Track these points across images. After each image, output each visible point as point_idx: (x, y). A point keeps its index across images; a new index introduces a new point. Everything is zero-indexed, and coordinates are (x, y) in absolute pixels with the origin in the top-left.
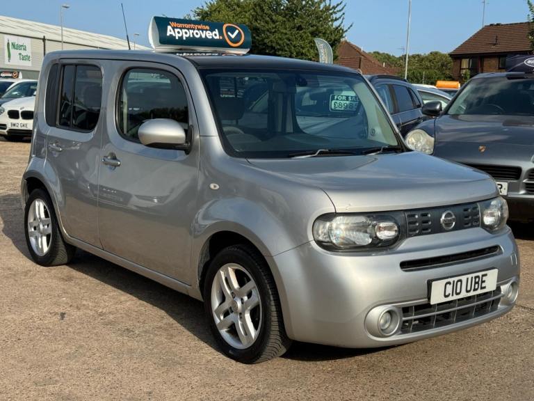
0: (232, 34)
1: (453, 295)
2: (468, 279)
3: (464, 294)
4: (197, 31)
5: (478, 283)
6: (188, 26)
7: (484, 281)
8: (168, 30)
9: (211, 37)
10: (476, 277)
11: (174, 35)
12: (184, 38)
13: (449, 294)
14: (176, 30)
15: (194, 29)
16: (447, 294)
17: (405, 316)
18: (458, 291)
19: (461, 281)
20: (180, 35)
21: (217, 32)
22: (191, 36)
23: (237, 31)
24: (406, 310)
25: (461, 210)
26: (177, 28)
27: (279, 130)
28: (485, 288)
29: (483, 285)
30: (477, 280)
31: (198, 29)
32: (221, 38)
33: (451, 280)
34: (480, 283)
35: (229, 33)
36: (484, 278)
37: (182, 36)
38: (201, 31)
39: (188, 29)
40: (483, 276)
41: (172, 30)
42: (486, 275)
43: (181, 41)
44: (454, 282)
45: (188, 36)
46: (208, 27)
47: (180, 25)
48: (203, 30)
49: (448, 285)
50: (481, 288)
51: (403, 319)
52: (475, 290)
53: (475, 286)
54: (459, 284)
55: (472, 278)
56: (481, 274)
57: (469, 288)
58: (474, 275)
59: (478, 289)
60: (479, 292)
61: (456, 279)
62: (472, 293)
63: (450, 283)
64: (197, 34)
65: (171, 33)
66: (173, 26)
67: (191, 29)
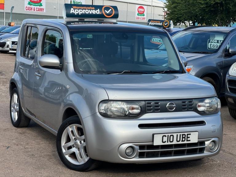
0: (107, 11)
1: (168, 142)
2: (177, 135)
3: (175, 142)
4: (87, 10)
5: (185, 138)
6: (82, 8)
7: (189, 137)
8: (71, 10)
9: (95, 13)
10: (183, 135)
11: (74, 13)
12: (80, 14)
13: (165, 142)
14: (76, 10)
15: (86, 9)
16: (164, 141)
18: (171, 140)
19: (173, 136)
20: (78, 13)
21: (98, 10)
22: (84, 13)
23: (111, 10)
24: (141, 147)
25: (180, 102)
26: (76, 9)
28: (190, 140)
29: (188, 139)
31: (88, 9)
32: (101, 13)
33: (167, 135)
34: (186, 137)
35: (106, 11)
36: (189, 136)
37: (79, 13)
38: (89, 10)
39: (82, 9)
40: (188, 134)
42: (190, 134)
43: (77, 16)
44: (168, 136)
45: (82, 13)
46: (94, 8)
47: (78, 8)
48: (90, 10)
49: (164, 137)
50: (187, 141)
51: (139, 151)
52: (182, 141)
53: (182, 139)
54: (172, 137)
55: (180, 135)
56: (186, 134)
57: (178, 140)
58: (181, 134)
59: (184, 141)
60: (186, 142)
61: (170, 135)
62: (181, 143)
63: (166, 136)
64: (87, 12)
65: (72, 12)
66: (74, 8)
67: (84, 9)
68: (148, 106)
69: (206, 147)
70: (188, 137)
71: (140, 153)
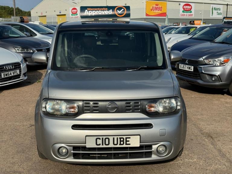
0: (120, 11)
1: (103, 145)
2: (114, 139)
3: (111, 145)
4: (100, 11)
5: (123, 141)
7: (129, 141)
8: (86, 12)
9: (107, 14)
10: (120, 138)
11: (88, 14)
12: (93, 15)
13: (100, 145)
14: (89, 12)
15: (99, 10)
16: (98, 143)
17: (73, 151)
18: (107, 143)
19: (109, 139)
20: (91, 14)
23: (123, 9)
24: (75, 148)
25: (124, 103)
26: (90, 10)
27: (149, 55)
28: (130, 144)
29: (128, 143)
30: (122, 140)
31: (101, 10)
32: (113, 13)
33: (101, 137)
34: (125, 141)
35: (118, 11)
36: (128, 140)
38: (102, 11)
40: (126, 138)
41: (87, 11)
42: (130, 138)
43: (91, 17)
44: (103, 138)
45: (95, 14)
46: (107, 9)
48: (103, 10)
49: (98, 140)
50: (126, 144)
51: (72, 152)
52: (120, 144)
54: (107, 140)
55: (117, 138)
56: (124, 137)
57: (116, 143)
58: (119, 137)
59: (123, 144)
60: (124, 146)
61: (104, 137)
62: (118, 146)
63: (100, 139)
65: (86, 13)
66: (88, 10)
67: (97, 10)
68: (86, 107)
69: (153, 151)
71: (74, 153)
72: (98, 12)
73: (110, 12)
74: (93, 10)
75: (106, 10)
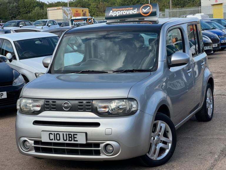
0: (145, 10)
1: (55, 140)
2: (63, 134)
3: (62, 141)
5: (71, 137)
7: (76, 138)
8: (110, 12)
9: (132, 13)
10: (69, 135)
11: (112, 15)
14: (114, 12)
15: (123, 10)
16: (51, 138)
17: (34, 144)
18: (58, 138)
20: (115, 14)
23: (149, 7)
25: (77, 102)
28: (77, 141)
29: (75, 139)
31: (126, 10)
32: (138, 12)
34: (73, 137)
35: (143, 10)
36: (75, 136)
37: (117, 14)
38: (127, 11)
39: (120, 11)
40: (74, 135)
41: (112, 12)
42: (77, 135)
43: (116, 18)
44: (54, 134)
45: (119, 14)
46: (132, 8)
49: (51, 135)
50: (74, 141)
52: (69, 140)
53: (69, 139)
54: (58, 135)
55: (66, 134)
56: (72, 134)
57: (65, 139)
59: (71, 140)
61: (56, 133)
62: (67, 142)
63: (52, 134)
64: (124, 12)
65: (111, 14)
66: (113, 10)
67: (122, 10)
68: (46, 105)
69: (101, 149)
70: (74, 138)
71: (35, 147)
72: (122, 13)
73: (135, 12)
74: (118, 11)
75: (131, 10)
